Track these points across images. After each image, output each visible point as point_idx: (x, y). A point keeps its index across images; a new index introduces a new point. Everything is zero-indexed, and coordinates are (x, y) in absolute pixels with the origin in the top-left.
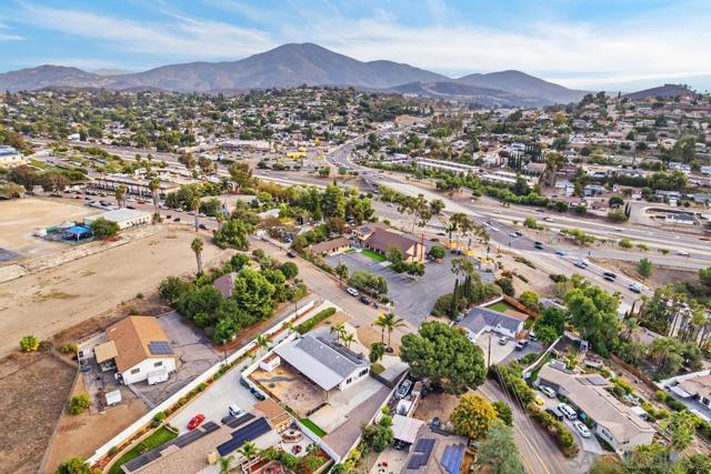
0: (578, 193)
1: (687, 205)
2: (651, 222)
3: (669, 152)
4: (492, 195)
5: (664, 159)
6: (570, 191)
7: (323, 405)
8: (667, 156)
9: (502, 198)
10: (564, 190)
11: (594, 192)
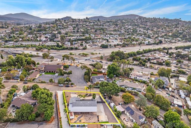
0: (72, 44)
1: (94, 43)
2: (90, 48)
3: (83, 32)
4: (52, 49)
5: (83, 34)
6: (69, 44)
7: (98, 116)
8: (83, 33)
9: (56, 49)
10: (68, 44)
11: (75, 43)
